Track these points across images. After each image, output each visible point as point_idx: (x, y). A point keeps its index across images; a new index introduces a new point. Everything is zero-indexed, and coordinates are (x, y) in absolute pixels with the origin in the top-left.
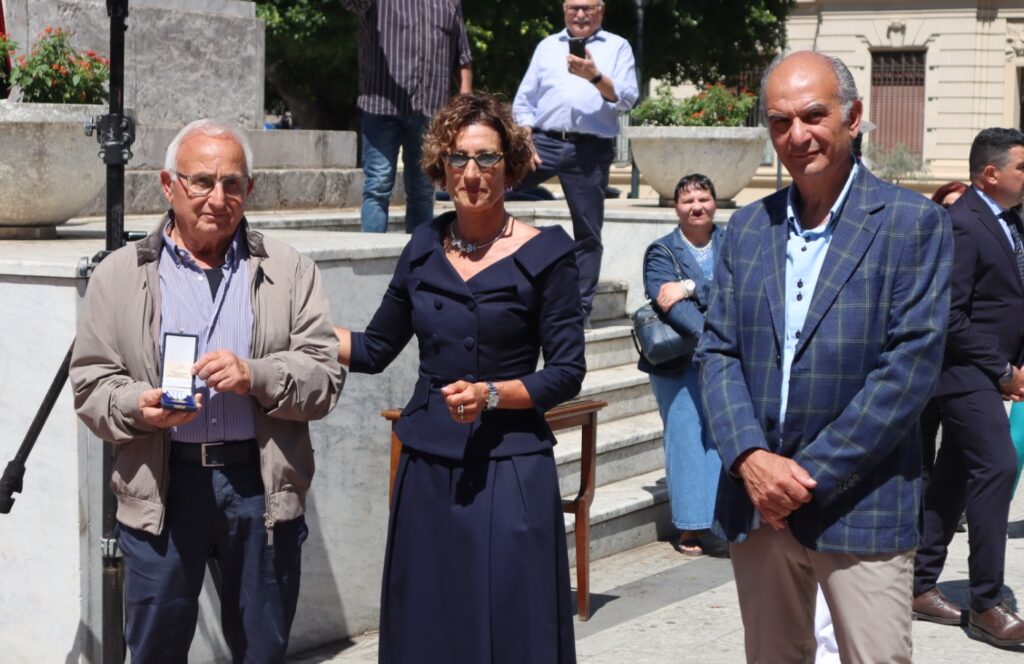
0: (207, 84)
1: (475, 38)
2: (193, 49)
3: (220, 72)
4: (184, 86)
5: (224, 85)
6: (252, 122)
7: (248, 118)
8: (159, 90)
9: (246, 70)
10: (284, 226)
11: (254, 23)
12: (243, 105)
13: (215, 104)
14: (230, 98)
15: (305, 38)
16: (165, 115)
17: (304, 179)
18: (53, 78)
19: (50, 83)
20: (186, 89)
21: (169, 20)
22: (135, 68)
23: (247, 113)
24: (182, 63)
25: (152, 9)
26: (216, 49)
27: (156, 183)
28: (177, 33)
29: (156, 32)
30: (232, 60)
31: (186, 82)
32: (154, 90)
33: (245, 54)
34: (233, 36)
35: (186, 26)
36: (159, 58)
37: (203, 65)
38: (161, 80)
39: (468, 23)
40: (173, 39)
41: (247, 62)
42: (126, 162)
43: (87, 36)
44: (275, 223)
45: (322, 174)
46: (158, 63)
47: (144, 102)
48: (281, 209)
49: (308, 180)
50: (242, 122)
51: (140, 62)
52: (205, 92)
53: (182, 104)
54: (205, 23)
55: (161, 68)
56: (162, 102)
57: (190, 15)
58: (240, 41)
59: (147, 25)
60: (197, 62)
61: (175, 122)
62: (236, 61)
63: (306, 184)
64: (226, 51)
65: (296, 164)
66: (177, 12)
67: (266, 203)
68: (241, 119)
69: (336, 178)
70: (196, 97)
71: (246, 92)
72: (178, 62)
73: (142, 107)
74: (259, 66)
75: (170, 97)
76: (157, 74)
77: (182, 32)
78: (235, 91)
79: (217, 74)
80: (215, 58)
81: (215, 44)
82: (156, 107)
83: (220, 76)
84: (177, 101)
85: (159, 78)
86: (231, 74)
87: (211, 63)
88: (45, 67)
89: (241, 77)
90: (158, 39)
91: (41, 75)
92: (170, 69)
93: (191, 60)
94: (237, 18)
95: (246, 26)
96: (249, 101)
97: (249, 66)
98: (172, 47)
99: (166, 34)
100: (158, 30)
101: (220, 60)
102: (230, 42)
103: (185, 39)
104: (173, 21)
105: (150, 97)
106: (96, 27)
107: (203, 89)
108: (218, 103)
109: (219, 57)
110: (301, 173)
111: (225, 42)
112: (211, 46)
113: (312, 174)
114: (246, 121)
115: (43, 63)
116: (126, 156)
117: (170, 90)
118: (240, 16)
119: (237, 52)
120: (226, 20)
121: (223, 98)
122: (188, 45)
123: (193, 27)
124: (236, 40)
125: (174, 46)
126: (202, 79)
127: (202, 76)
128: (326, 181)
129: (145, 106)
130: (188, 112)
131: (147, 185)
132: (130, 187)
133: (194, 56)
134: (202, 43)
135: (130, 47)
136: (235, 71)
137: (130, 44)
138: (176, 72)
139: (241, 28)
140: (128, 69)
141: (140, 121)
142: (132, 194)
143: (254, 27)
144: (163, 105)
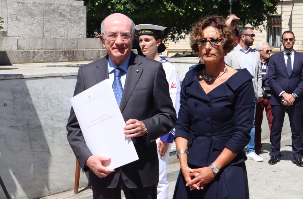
0: (67, 25)
1: (179, 12)
2: (62, 15)
3: (72, 22)
4: (60, 25)
5: (72, 25)
6: (83, 36)
7: (81, 35)
9: (80, 20)
10: (77, 66)
11: (83, 7)
12: (80, 31)
13: (70, 31)
14: (75, 29)
16: (53, 34)
17: (92, 52)
20: (60, 26)
21: (54, 6)
22: (43, 20)
23: (81, 33)
24: (59, 19)
25: (48, 3)
26: (70, 15)
28: (57, 10)
29: (50, 10)
30: (76, 18)
31: (60, 24)
32: (50, 27)
33: (80, 16)
34: (76, 11)
35: (60, 8)
36: (51, 17)
37: (66, 19)
40: (56, 12)
41: (81, 18)
43: (27, 11)
44: (73, 65)
45: (99, 50)
46: (51, 19)
47: (46, 30)
49: (94, 52)
50: (79, 36)
51: (45, 19)
52: (67, 27)
53: (59, 31)
54: (66, 7)
55: (52, 20)
57: (61, 5)
59: (47, 8)
60: (64, 18)
61: (57, 36)
62: (77, 18)
63: (93, 53)
64: (74, 15)
65: (94, 48)
66: (57, 4)
68: (79, 35)
69: (103, 52)
70: (64, 29)
71: (80, 27)
72: (57, 19)
73: (46, 32)
74: (85, 20)
75: (55, 29)
76: (50, 22)
77: (59, 10)
78: (77, 27)
79: (71, 22)
80: (70, 17)
81: (70, 13)
82: (50, 32)
83: (72, 23)
84: (57, 30)
85: (51, 23)
86: (75, 22)
87: (69, 19)
89: (78, 23)
90: (51, 12)
92: (55, 21)
93: (62, 18)
94: (77, 6)
95: (80, 8)
96: (82, 30)
97: (81, 20)
98: (55, 14)
99: (53, 10)
101: (71, 18)
102: (75, 12)
103: (60, 12)
104: (56, 7)
105: (48, 29)
106: (30, 9)
107: (66, 26)
108: (71, 30)
109: (71, 17)
110: (91, 50)
111: (73, 13)
112: (69, 14)
113: (95, 51)
114: (80, 35)
117: (55, 27)
118: (78, 5)
120: (73, 6)
121: (73, 29)
122: (61, 14)
123: (62, 8)
124: (77, 12)
125: (56, 14)
126: (66, 23)
127: (65, 23)
128: (100, 52)
129: (47, 32)
130: (61, 33)
132: (33, 55)
133: (63, 17)
134: (66, 13)
135: (41, 14)
136: (77, 21)
137: (41, 13)
138: (57, 21)
139: (79, 8)
140: (41, 21)
141: (45, 36)
142: (34, 57)
143: (83, 8)
144: (52, 31)
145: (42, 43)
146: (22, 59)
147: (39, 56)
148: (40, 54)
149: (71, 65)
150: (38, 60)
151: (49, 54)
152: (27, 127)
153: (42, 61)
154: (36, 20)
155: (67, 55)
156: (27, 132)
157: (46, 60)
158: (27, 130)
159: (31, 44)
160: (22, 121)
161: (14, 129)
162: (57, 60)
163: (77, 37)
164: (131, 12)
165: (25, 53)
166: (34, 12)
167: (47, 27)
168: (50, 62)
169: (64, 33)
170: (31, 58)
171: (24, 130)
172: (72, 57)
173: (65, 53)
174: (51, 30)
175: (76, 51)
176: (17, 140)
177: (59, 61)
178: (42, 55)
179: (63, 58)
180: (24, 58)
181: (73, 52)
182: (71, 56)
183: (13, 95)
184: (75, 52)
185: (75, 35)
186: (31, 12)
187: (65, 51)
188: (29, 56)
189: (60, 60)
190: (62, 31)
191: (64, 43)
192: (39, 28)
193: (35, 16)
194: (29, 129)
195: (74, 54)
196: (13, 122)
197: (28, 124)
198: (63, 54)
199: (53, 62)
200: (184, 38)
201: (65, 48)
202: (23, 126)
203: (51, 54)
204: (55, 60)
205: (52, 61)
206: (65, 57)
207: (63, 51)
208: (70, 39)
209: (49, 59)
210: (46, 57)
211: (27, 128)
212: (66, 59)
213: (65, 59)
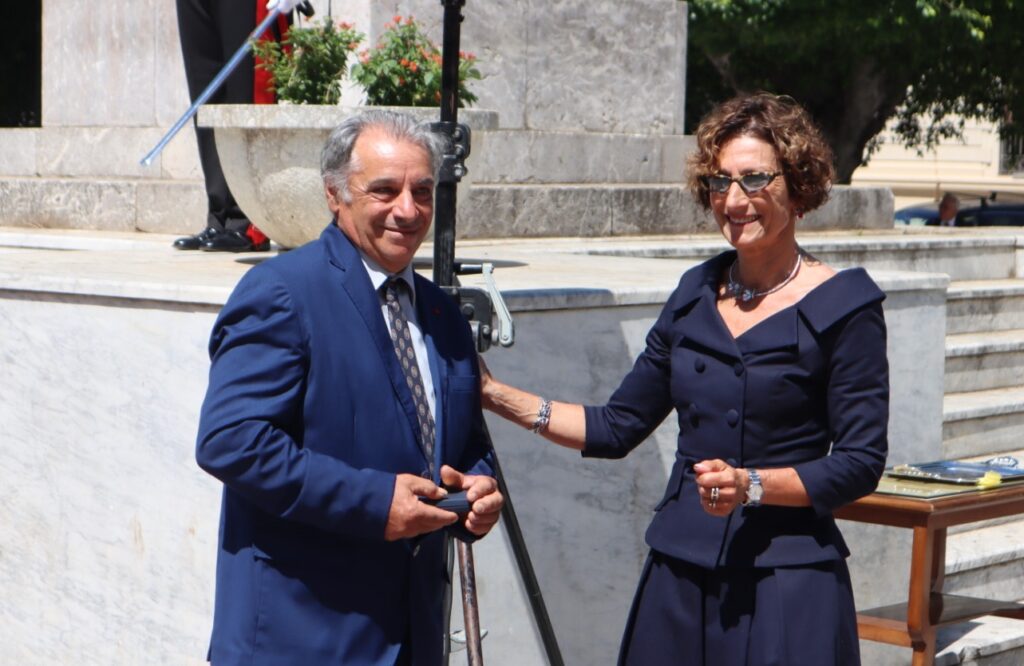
0: (615, 81)
1: (969, 25)
2: (598, 38)
3: (631, 66)
4: (586, 82)
5: (635, 81)
6: (669, 127)
7: (664, 122)
8: (554, 88)
9: (664, 63)
10: (695, 254)
11: (674, 6)
12: (659, 106)
13: (623, 104)
14: (643, 98)
15: (761, 22)
16: (562, 117)
18: (401, 76)
19: (397, 81)
20: (588, 87)
22: (526, 62)
23: (663, 115)
24: (584, 55)
26: (626, 39)
27: (542, 201)
28: (579, 18)
29: (552, 18)
30: (646, 51)
31: (588, 78)
32: (549, 87)
33: (661, 44)
34: (649, 23)
35: (589, 11)
36: (556, 49)
37: (610, 57)
38: (558, 76)
39: (962, 5)
40: (574, 26)
41: (665, 54)
42: (458, 179)
44: (682, 251)
46: (555, 55)
47: (537, 102)
48: (698, 232)
50: (657, 127)
51: (533, 55)
52: (612, 91)
53: (583, 104)
54: (612, 6)
55: (558, 62)
56: (559, 102)
58: (656, 28)
59: (541, 10)
60: (602, 53)
61: (574, 125)
62: (651, 52)
64: (639, 40)
67: (678, 225)
68: (656, 122)
70: (601, 96)
71: (662, 90)
72: (579, 54)
73: (534, 108)
74: (680, 59)
75: (568, 95)
76: (552, 68)
77: (585, 18)
78: (649, 89)
79: (628, 68)
80: (624, 49)
81: (624, 32)
82: (551, 106)
83: (630, 71)
84: (576, 101)
85: (555, 73)
86: (644, 68)
87: (619, 56)
88: (392, 64)
89: (656, 72)
90: (555, 27)
91: (386, 72)
92: (569, 62)
93: (595, 52)
95: (664, 11)
96: (667, 101)
97: (667, 59)
98: (571, 36)
99: (565, 20)
100: (555, 16)
101: (631, 52)
102: (644, 29)
103: (588, 26)
104: (573, 5)
105: (543, 96)
107: (609, 86)
108: (628, 103)
109: (631, 48)
111: (637, 30)
112: (620, 35)
114: (661, 125)
115: (390, 58)
116: (458, 173)
117: (568, 87)
119: (653, 42)
121: (634, 97)
122: (591, 34)
123: (598, 11)
124: (652, 27)
125: (574, 34)
126: (608, 75)
127: (609, 71)
129: (537, 107)
130: (590, 114)
131: (531, 202)
132: (510, 205)
133: (599, 46)
134: (609, 32)
135: (520, 36)
136: (649, 65)
137: (520, 32)
138: (576, 66)
139: (658, 12)
140: (517, 62)
141: (531, 125)
142: (513, 213)
143: (674, 11)
144: (559, 105)
145: (533, 157)
146: (471, 219)
147: (532, 212)
148: (535, 202)
149: (674, 251)
150: (529, 227)
151: (570, 203)
152: (630, 499)
153: (542, 229)
154: (499, 60)
155: (632, 207)
156: (629, 521)
157: (558, 228)
158: (632, 512)
159: (491, 158)
160: (615, 474)
161: (590, 504)
162: (597, 229)
163: (649, 133)
164: (760, 20)
165: (483, 198)
166: (492, 27)
167: (540, 87)
168: (572, 234)
169: (598, 114)
170: (502, 219)
171: (619, 512)
172: (651, 215)
173: (626, 198)
174: (552, 102)
175: (668, 193)
176: (596, 550)
177: (603, 231)
178: (542, 204)
179: (620, 220)
180: (480, 217)
181: (658, 194)
182: (648, 211)
183: (591, 373)
184: (663, 194)
185: (642, 125)
186: (481, 26)
187: (627, 193)
188: (496, 212)
189: (607, 227)
190: (595, 105)
191: (612, 157)
192: (509, 91)
193: (498, 41)
194: (637, 509)
195: (661, 205)
196: (585, 476)
197: (635, 490)
198: (622, 201)
199: (582, 236)
200: (957, 135)
201: (618, 177)
202: (620, 494)
203: (578, 203)
204: (590, 226)
205: (580, 233)
206: (629, 216)
207: (618, 192)
208: (633, 139)
209: (569, 224)
210: (558, 213)
211: (633, 503)
212: (632, 225)
213: (624, 224)
